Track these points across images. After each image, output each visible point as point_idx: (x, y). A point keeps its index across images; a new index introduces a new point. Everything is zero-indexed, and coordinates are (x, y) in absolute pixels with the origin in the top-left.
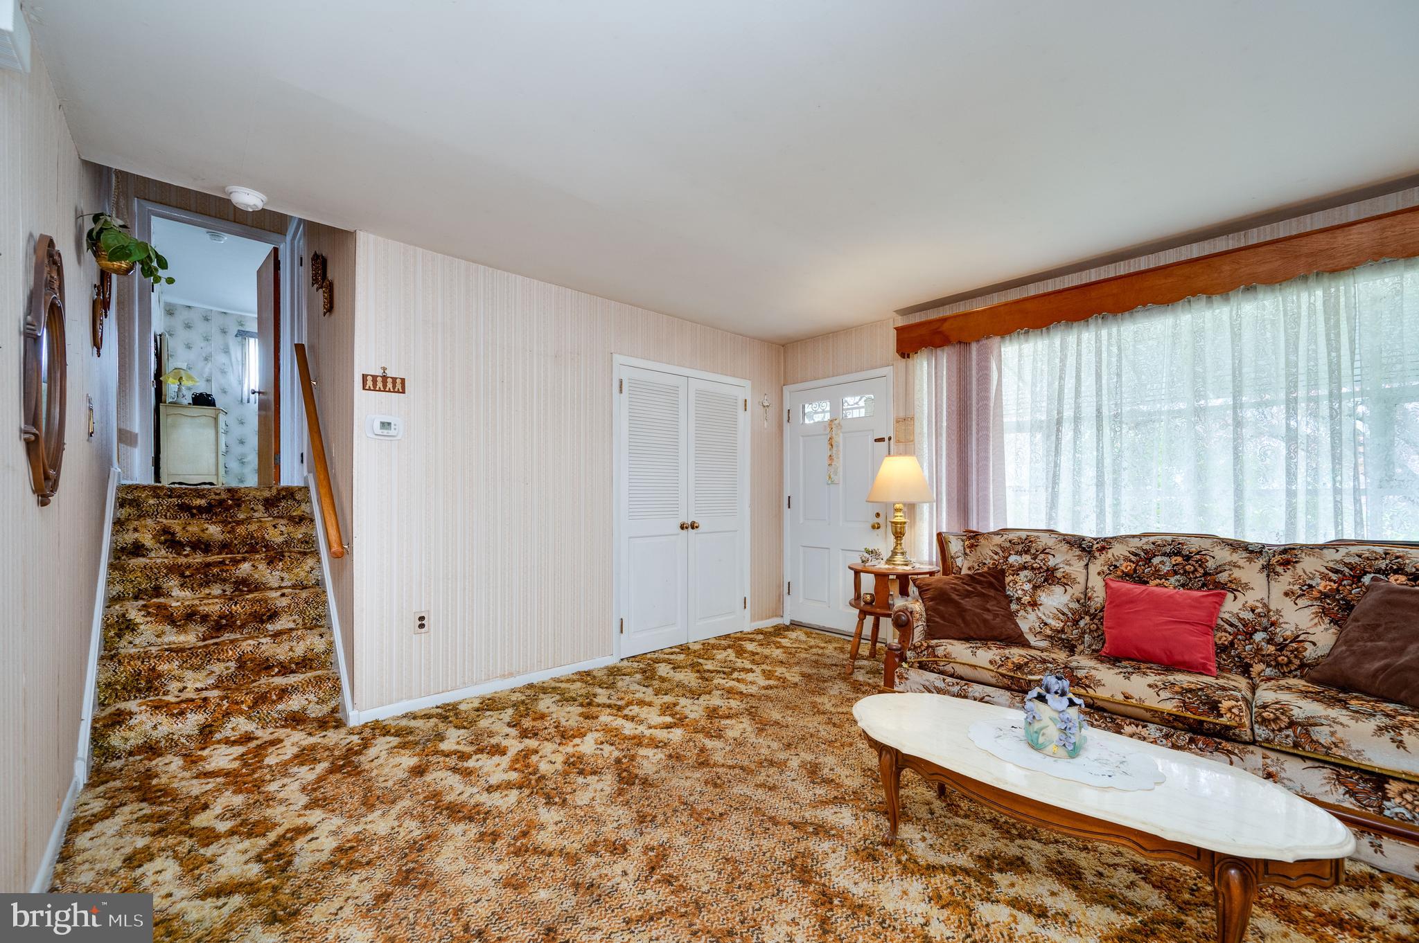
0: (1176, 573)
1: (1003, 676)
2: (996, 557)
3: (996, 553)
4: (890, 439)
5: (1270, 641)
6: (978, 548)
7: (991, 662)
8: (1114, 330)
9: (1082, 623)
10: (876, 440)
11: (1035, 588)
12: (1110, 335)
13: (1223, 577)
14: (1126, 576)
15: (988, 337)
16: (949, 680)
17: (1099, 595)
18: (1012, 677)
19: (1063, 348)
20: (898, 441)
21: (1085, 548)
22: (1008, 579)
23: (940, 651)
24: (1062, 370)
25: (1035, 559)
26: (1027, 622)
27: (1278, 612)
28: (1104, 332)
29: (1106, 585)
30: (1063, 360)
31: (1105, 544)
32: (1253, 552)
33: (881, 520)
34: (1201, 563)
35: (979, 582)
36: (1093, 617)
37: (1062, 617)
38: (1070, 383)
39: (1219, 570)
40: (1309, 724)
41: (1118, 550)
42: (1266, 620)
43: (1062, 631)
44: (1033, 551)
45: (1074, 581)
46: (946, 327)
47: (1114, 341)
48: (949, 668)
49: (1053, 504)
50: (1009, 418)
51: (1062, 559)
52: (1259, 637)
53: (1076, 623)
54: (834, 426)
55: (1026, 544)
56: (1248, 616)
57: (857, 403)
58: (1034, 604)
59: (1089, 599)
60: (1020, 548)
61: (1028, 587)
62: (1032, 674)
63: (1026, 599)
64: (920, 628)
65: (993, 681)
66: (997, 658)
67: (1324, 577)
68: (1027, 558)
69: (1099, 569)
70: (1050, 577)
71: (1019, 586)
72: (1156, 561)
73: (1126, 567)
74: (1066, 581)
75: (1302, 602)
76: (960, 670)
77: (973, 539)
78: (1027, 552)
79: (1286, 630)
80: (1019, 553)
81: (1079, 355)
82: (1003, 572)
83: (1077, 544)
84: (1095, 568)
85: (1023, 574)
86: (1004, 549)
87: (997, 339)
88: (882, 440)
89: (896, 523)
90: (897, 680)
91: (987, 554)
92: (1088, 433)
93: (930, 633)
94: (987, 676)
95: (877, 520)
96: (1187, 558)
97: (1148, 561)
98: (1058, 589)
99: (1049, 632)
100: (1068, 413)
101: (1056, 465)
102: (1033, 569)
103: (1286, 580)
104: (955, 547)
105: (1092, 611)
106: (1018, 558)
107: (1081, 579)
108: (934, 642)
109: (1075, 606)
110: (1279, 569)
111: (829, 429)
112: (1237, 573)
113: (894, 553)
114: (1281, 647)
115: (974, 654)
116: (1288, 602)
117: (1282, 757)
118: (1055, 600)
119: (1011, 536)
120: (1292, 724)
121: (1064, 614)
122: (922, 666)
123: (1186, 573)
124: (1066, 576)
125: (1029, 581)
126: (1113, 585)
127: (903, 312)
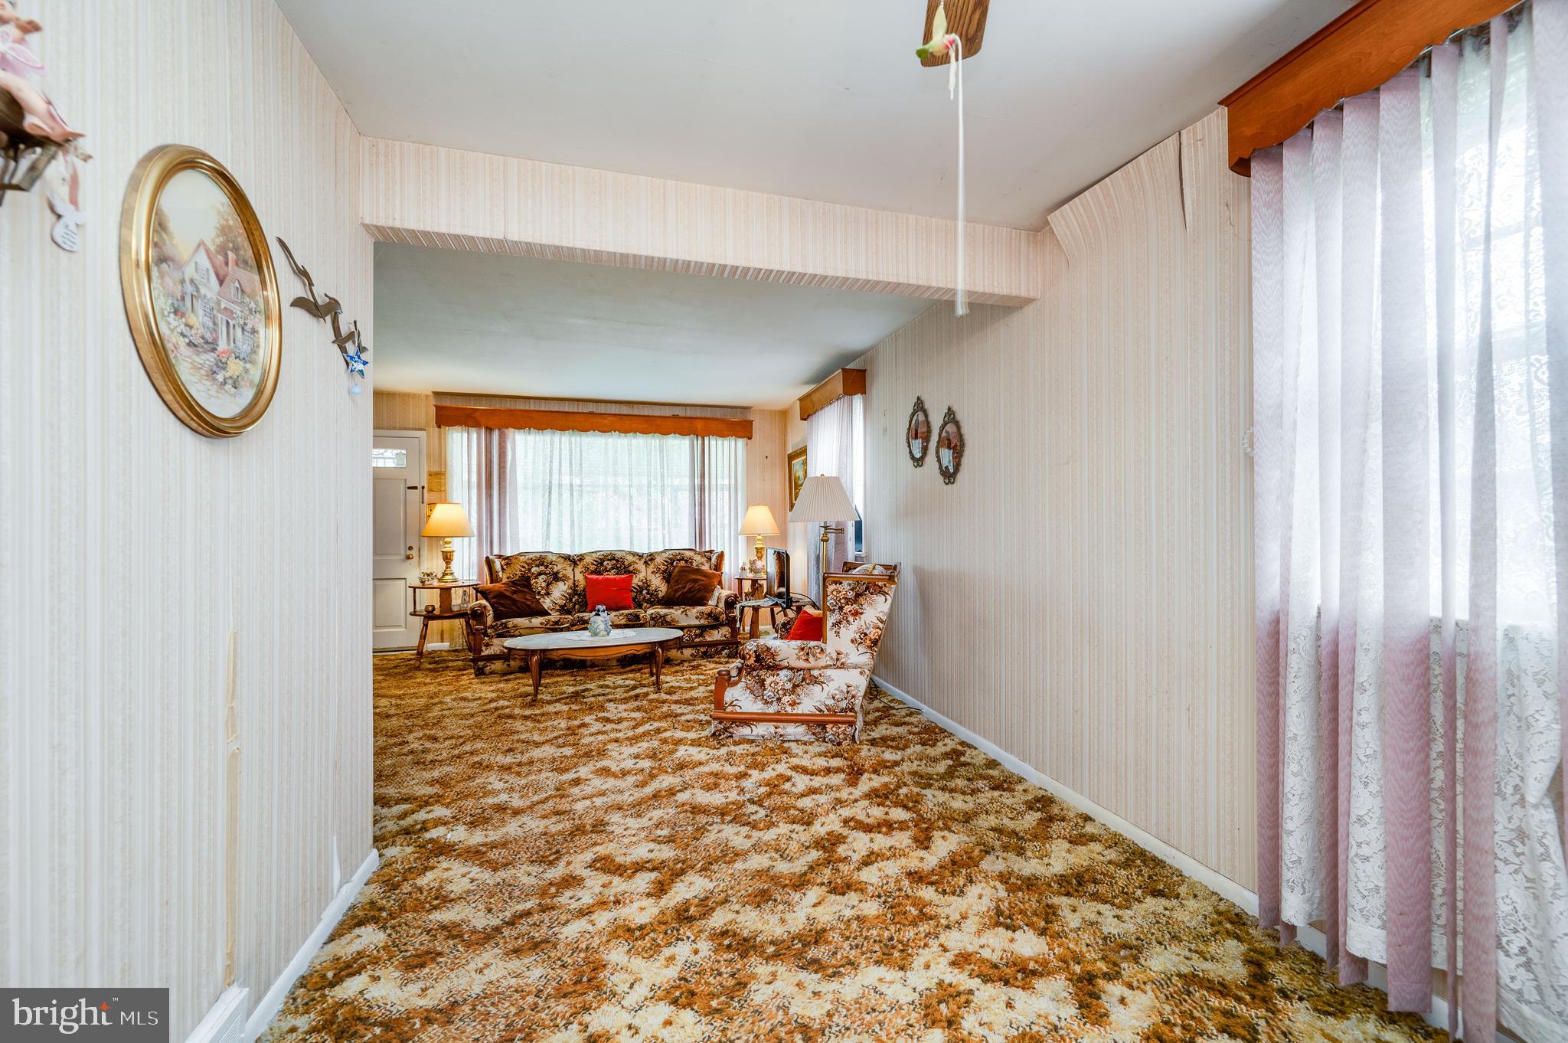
0: (613, 568)
1: (548, 629)
2: (523, 570)
3: (524, 567)
4: (423, 488)
5: (648, 593)
6: (512, 565)
7: (541, 624)
8: (578, 439)
9: (574, 600)
10: (409, 488)
11: (548, 585)
12: (576, 441)
13: (631, 568)
14: (593, 572)
15: (507, 427)
17: (582, 583)
18: (553, 629)
19: (552, 444)
20: (431, 491)
21: (573, 561)
22: (532, 582)
24: (551, 457)
25: (546, 568)
26: (547, 603)
27: (650, 580)
28: (573, 439)
29: (586, 578)
30: (552, 451)
31: (581, 558)
32: (640, 556)
34: (623, 563)
35: (519, 585)
36: (579, 595)
37: (564, 598)
38: (556, 465)
39: (630, 565)
40: (665, 616)
41: (588, 560)
42: (646, 585)
43: (565, 605)
44: (545, 564)
45: (569, 578)
46: (477, 415)
47: (578, 445)
48: (517, 633)
49: (548, 537)
50: (520, 480)
51: (561, 567)
52: (644, 592)
53: (571, 600)
55: (541, 560)
56: (640, 584)
58: (548, 594)
59: (577, 586)
60: (538, 562)
61: (544, 585)
62: (563, 625)
63: (543, 592)
66: (544, 621)
67: (663, 564)
68: (542, 568)
69: (581, 570)
70: (556, 577)
71: (539, 584)
72: (605, 563)
73: (593, 568)
74: (564, 579)
75: (657, 575)
76: (524, 632)
77: (508, 561)
78: (542, 565)
79: (653, 588)
80: (537, 566)
81: (560, 449)
82: (529, 579)
83: (567, 558)
84: (578, 570)
85: (541, 577)
86: (528, 564)
87: (511, 430)
88: (416, 488)
89: (447, 552)
91: (517, 570)
92: (566, 495)
96: (617, 561)
97: (602, 564)
98: (561, 584)
99: (558, 608)
100: (555, 482)
101: (549, 513)
102: (546, 574)
103: (651, 568)
104: (498, 565)
105: (579, 592)
106: (537, 568)
107: (572, 577)
108: (504, 621)
109: (570, 591)
110: (649, 563)
112: (636, 566)
113: (445, 574)
114: (652, 595)
116: (653, 575)
118: (560, 590)
119: (531, 556)
120: (661, 617)
121: (565, 596)
122: (500, 635)
123: (618, 568)
124: (564, 576)
125: (545, 581)
126: (589, 577)
127: (437, 394)
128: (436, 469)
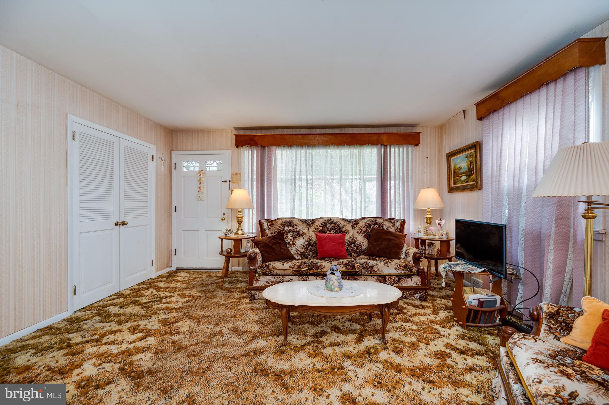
0: (332, 229)
1: (294, 271)
2: (280, 228)
3: (280, 227)
4: (230, 181)
5: (355, 246)
6: (274, 226)
7: (290, 267)
8: (310, 151)
9: (309, 249)
10: (223, 182)
11: (294, 238)
12: (309, 152)
13: (344, 229)
14: (321, 231)
15: (272, 146)
16: (276, 277)
17: (314, 238)
18: (297, 271)
19: (296, 155)
20: (234, 183)
21: (309, 223)
22: (285, 236)
23: (271, 267)
24: (296, 161)
25: (293, 228)
26: (293, 250)
27: (356, 238)
28: (308, 151)
29: (316, 235)
30: (296, 158)
31: (313, 221)
32: (349, 221)
33: (225, 216)
34: (338, 225)
35: (277, 238)
36: (312, 246)
37: (303, 247)
38: (298, 167)
39: (343, 227)
40: (373, 266)
41: (317, 223)
42: (354, 241)
43: (304, 252)
44: (292, 225)
45: (306, 235)
46: (256, 138)
47: (310, 154)
48: (275, 273)
49: (293, 208)
50: (279, 177)
51: (301, 228)
52: (353, 245)
53: (307, 248)
54: (201, 174)
55: (289, 223)
56: (350, 240)
57: (212, 164)
58: (294, 244)
59: (311, 240)
60: (288, 224)
61: (291, 238)
62: (304, 268)
63: (291, 243)
64: (260, 259)
65: (291, 274)
66: (291, 265)
67: (364, 227)
68: (290, 228)
69: (313, 230)
70: (298, 234)
71: (289, 238)
72: (327, 226)
73: (320, 228)
74: (303, 235)
75: (361, 234)
76: (279, 272)
77: (271, 222)
78: (290, 226)
79: (358, 243)
80: (288, 226)
81: (301, 157)
82: (283, 234)
83: (304, 221)
84: (311, 230)
85: (290, 234)
86: (283, 225)
87: (274, 148)
88: (226, 181)
89: (239, 217)
90: (255, 282)
91: (277, 228)
92: (304, 185)
93: (264, 260)
94: (289, 272)
95: (223, 216)
96: (335, 224)
97: (325, 226)
98: (301, 238)
99: (300, 253)
100: (298, 177)
101: (294, 195)
102: (293, 232)
103: (357, 229)
104: (265, 225)
105: (312, 244)
106: (287, 228)
107: (308, 234)
108: (267, 263)
109: (306, 243)
110: (355, 226)
111: (199, 175)
112: (347, 228)
113: (238, 230)
114: (357, 247)
115: (283, 265)
116: (358, 234)
117: (368, 277)
118: (301, 242)
119: (284, 220)
120: (370, 267)
121: (304, 246)
122: (265, 274)
123: (335, 229)
124: (303, 233)
125: (292, 236)
126: (319, 234)
127: (237, 129)
128: (236, 171)
